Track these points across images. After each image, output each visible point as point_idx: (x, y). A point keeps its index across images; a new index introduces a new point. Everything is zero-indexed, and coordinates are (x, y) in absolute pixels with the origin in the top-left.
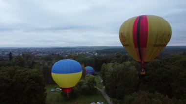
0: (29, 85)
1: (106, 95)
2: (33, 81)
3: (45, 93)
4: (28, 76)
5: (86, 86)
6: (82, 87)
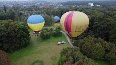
0: (19, 33)
2: (21, 31)
3: (30, 36)
4: (18, 27)
5: (55, 31)
6: (52, 32)
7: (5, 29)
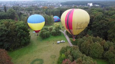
0: (19, 32)
1: (67, 36)
2: (21, 30)
3: (29, 35)
4: (18, 27)
5: (54, 30)
6: (52, 31)
7: (6, 28)
